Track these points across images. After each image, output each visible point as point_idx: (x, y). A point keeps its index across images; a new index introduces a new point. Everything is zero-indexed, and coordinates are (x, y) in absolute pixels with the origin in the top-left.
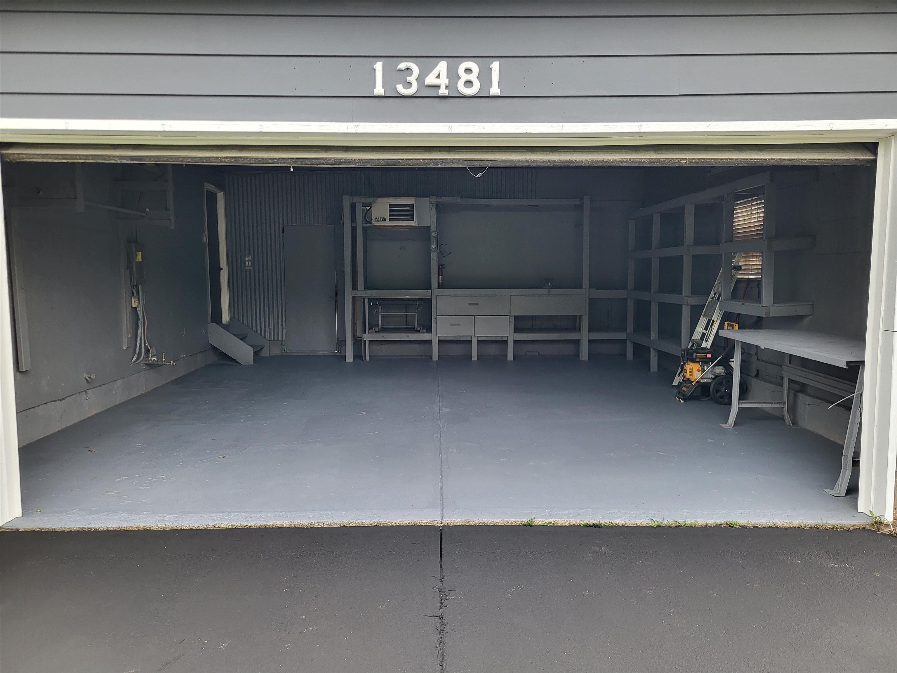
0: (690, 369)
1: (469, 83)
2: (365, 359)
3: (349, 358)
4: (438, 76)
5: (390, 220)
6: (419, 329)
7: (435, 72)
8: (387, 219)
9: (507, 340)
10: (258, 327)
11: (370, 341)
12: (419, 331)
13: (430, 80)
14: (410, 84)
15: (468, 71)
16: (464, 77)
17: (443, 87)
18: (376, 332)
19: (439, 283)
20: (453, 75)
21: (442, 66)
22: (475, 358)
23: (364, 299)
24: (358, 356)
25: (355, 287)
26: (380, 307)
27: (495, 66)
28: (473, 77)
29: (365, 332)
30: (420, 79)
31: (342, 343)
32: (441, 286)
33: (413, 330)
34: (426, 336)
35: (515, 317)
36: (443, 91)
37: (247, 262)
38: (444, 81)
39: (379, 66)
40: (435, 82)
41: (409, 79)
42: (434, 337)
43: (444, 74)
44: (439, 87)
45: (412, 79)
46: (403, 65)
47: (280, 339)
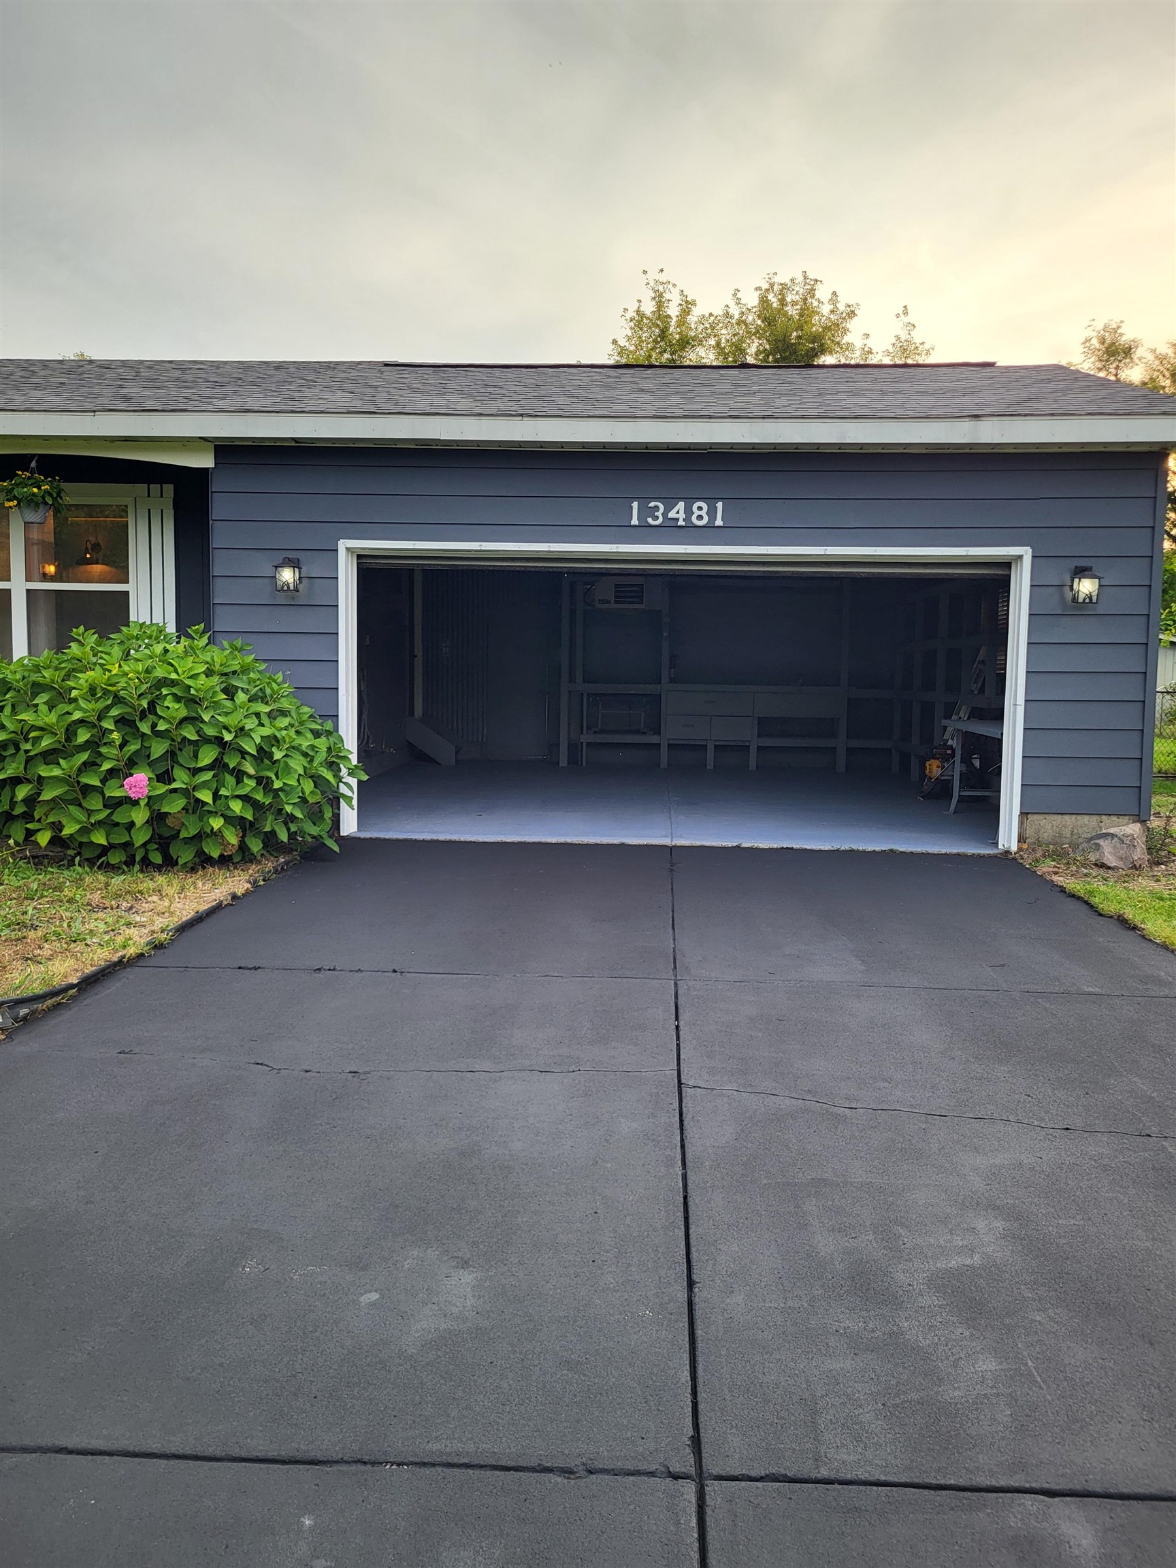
0: (930, 765)
1: (700, 517)
2: (582, 764)
3: (563, 762)
4: (678, 512)
5: (616, 602)
6: (645, 731)
7: (676, 509)
8: (612, 601)
9: (749, 746)
10: (455, 726)
11: (589, 744)
12: (645, 733)
13: (672, 514)
14: (657, 518)
15: (700, 508)
16: (697, 513)
17: (681, 520)
18: (595, 732)
19: (670, 678)
20: (688, 512)
21: (681, 505)
22: (710, 766)
23: (582, 694)
24: (574, 760)
25: (572, 679)
26: (601, 703)
27: (720, 505)
28: (703, 513)
29: (582, 733)
30: (665, 514)
31: (554, 747)
32: (672, 681)
33: (638, 732)
34: (654, 739)
35: (759, 718)
36: (681, 523)
37: (444, 649)
38: (682, 516)
39: (635, 505)
40: (676, 516)
41: (656, 514)
42: (663, 740)
43: (682, 511)
44: (678, 519)
45: (659, 514)
46: (652, 504)
47: (480, 740)
